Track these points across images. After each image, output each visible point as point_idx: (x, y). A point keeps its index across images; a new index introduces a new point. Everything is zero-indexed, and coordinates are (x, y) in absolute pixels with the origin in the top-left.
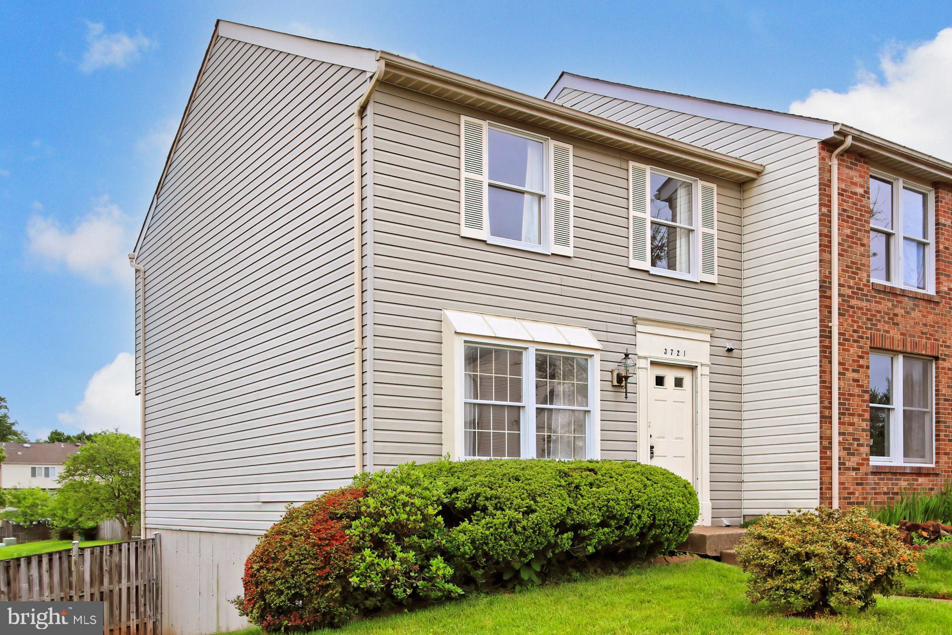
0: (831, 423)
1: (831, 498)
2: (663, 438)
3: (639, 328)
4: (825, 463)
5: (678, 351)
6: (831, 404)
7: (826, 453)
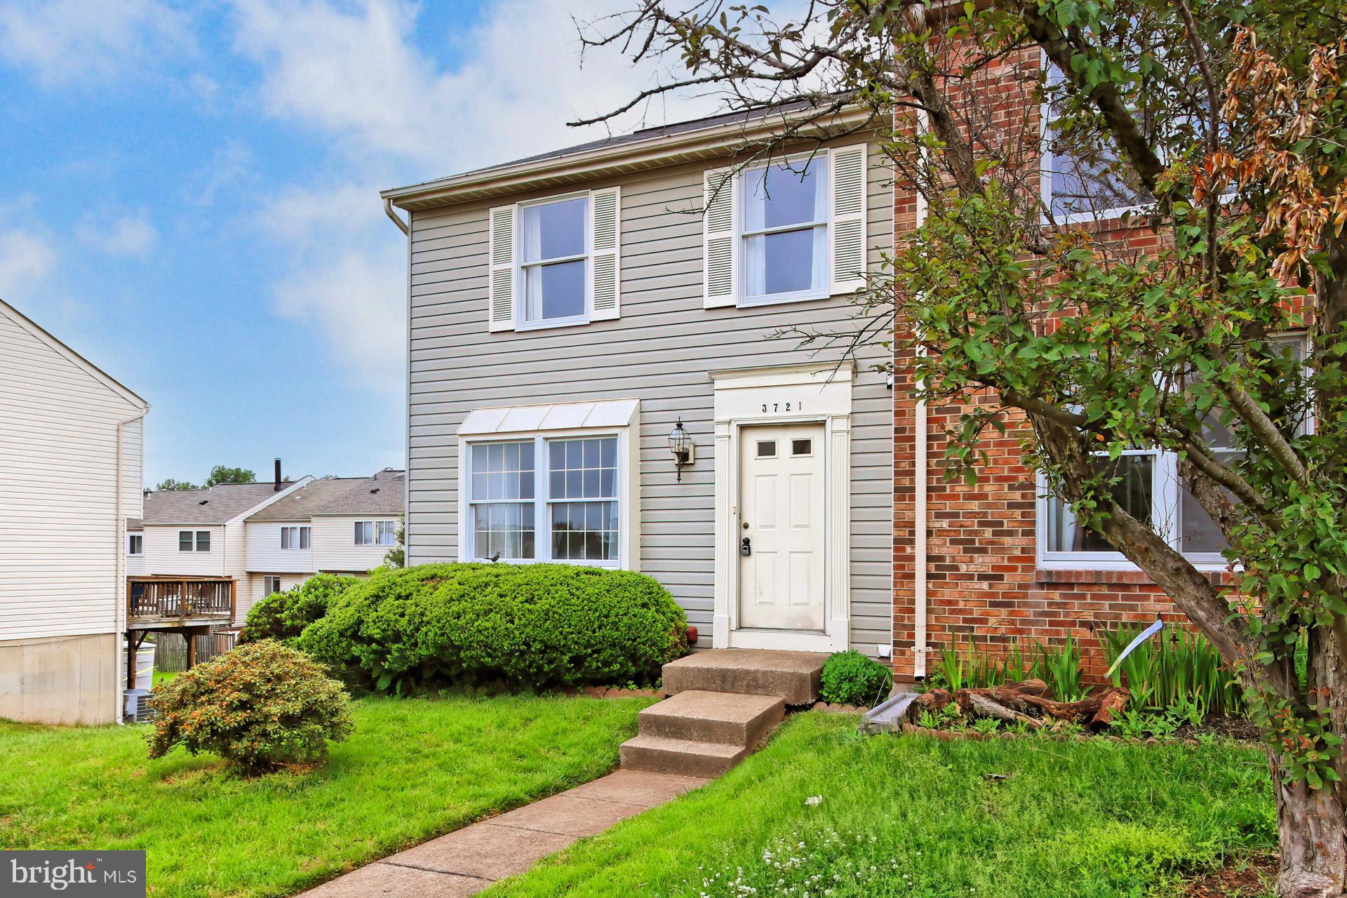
0: (913, 498)
1: (913, 627)
2: (772, 526)
3: (718, 384)
4: (902, 567)
5: (788, 405)
6: (914, 466)
7: (903, 550)
